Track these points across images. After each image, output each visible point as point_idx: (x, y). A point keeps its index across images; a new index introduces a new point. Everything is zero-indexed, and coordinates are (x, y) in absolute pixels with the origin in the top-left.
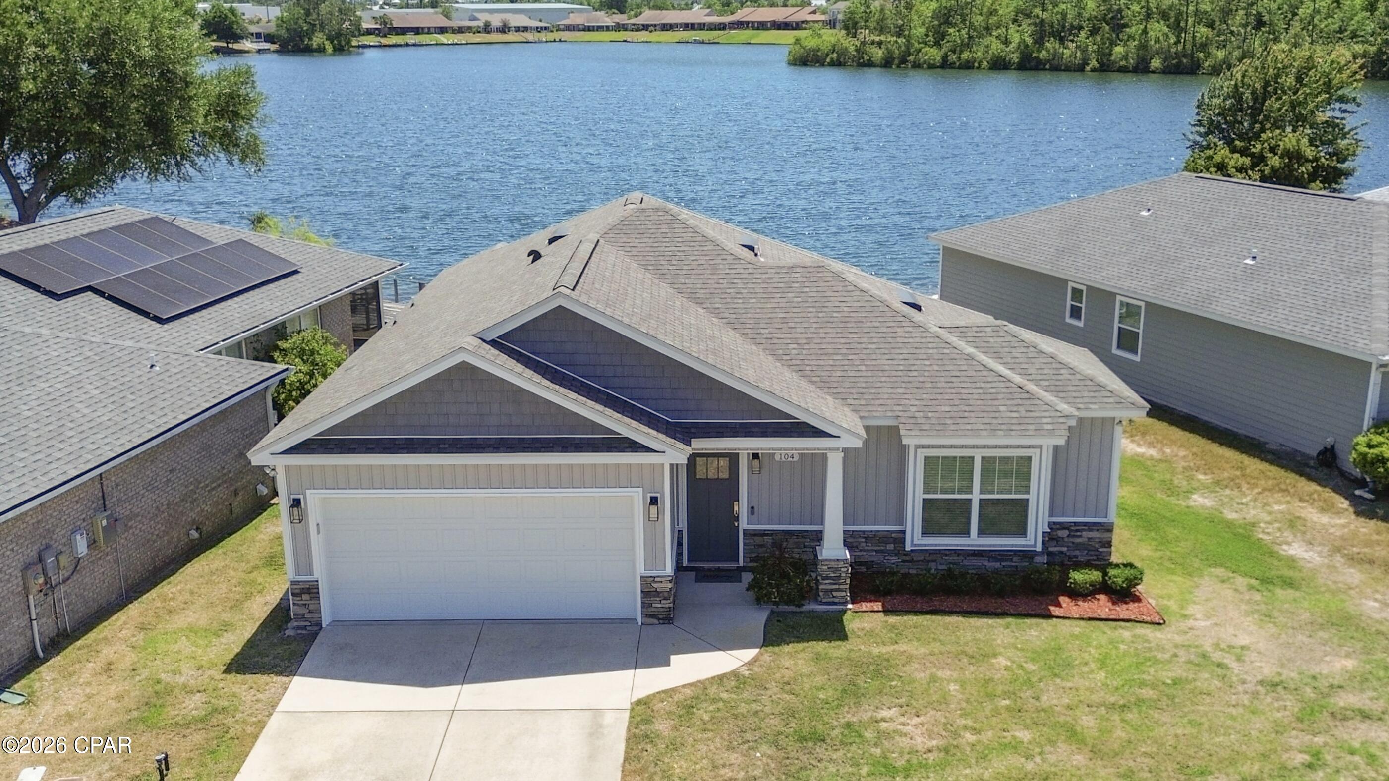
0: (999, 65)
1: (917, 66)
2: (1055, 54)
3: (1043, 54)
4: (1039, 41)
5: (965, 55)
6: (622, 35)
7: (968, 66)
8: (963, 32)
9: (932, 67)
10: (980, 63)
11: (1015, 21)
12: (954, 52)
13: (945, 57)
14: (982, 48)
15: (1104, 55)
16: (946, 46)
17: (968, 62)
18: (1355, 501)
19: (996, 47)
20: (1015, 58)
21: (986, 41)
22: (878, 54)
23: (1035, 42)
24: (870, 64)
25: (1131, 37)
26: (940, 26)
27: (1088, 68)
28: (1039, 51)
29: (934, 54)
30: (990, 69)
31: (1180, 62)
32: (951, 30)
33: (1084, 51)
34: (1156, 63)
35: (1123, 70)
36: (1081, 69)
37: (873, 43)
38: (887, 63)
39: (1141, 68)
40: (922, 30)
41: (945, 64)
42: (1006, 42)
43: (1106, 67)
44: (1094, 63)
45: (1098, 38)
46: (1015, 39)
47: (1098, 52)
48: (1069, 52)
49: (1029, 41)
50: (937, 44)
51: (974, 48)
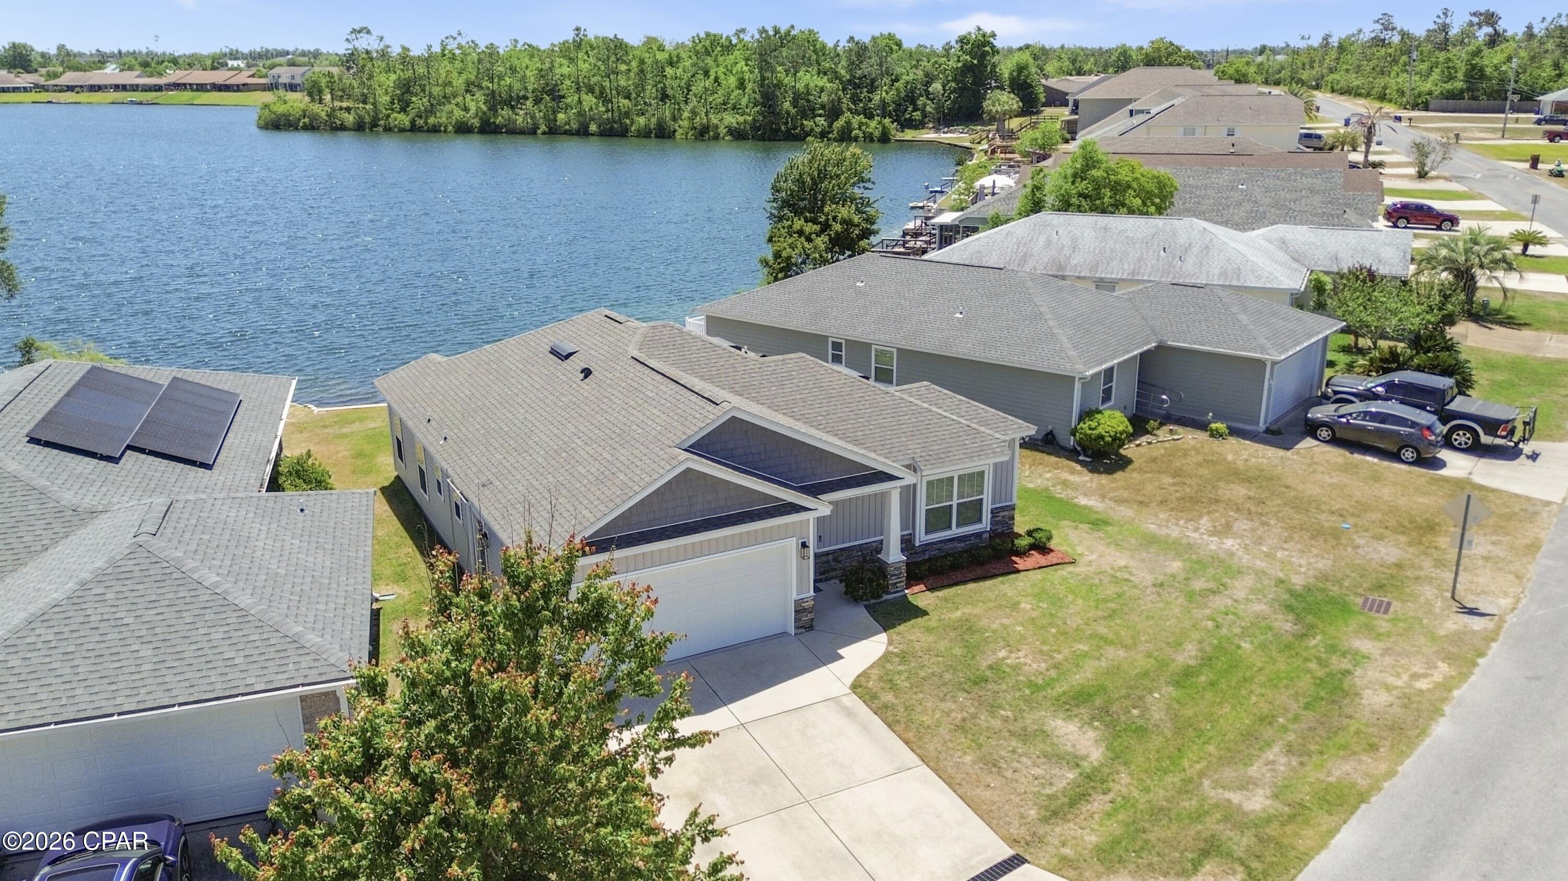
0: (463, 129)
1: (388, 129)
2: (509, 119)
3: (499, 120)
4: (493, 109)
5: (431, 120)
6: (44, 96)
7: (435, 130)
8: (425, 100)
9: (402, 130)
10: (446, 127)
11: (467, 91)
12: (420, 117)
13: (413, 122)
14: (444, 114)
15: (549, 120)
16: (413, 114)
17: (434, 126)
18: (1083, 464)
19: (458, 113)
20: (476, 122)
21: (448, 107)
22: (350, 119)
23: (490, 109)
24: (342, 128)
25: (567, 106)
26: (403, 94)
27: (539, 132)
28: (496, 117)
29: (403, 120)
30: (456, 132)
31: (612, 127)
32: (414, 99)
33: (533, 117)
34: (593, 128)
35: (568, 133)
36: (533, 132)
37: (341, 109)
38: (359, 127)
39: (582, 132)
40: (388, 98)
41: (414, 128)
42: (466, 109)
43: (553, 131)
44: (543, 128)
45: (542, 107)
46: (473, 107)
47: (544, 117)
48: (520, 119)
49: (485, 108)
50: (403, 110)
51: (438, 114)
